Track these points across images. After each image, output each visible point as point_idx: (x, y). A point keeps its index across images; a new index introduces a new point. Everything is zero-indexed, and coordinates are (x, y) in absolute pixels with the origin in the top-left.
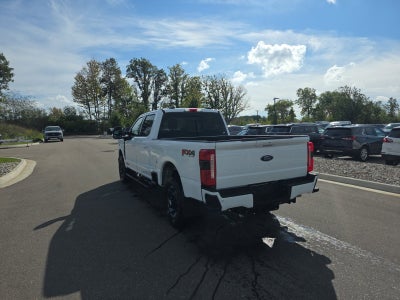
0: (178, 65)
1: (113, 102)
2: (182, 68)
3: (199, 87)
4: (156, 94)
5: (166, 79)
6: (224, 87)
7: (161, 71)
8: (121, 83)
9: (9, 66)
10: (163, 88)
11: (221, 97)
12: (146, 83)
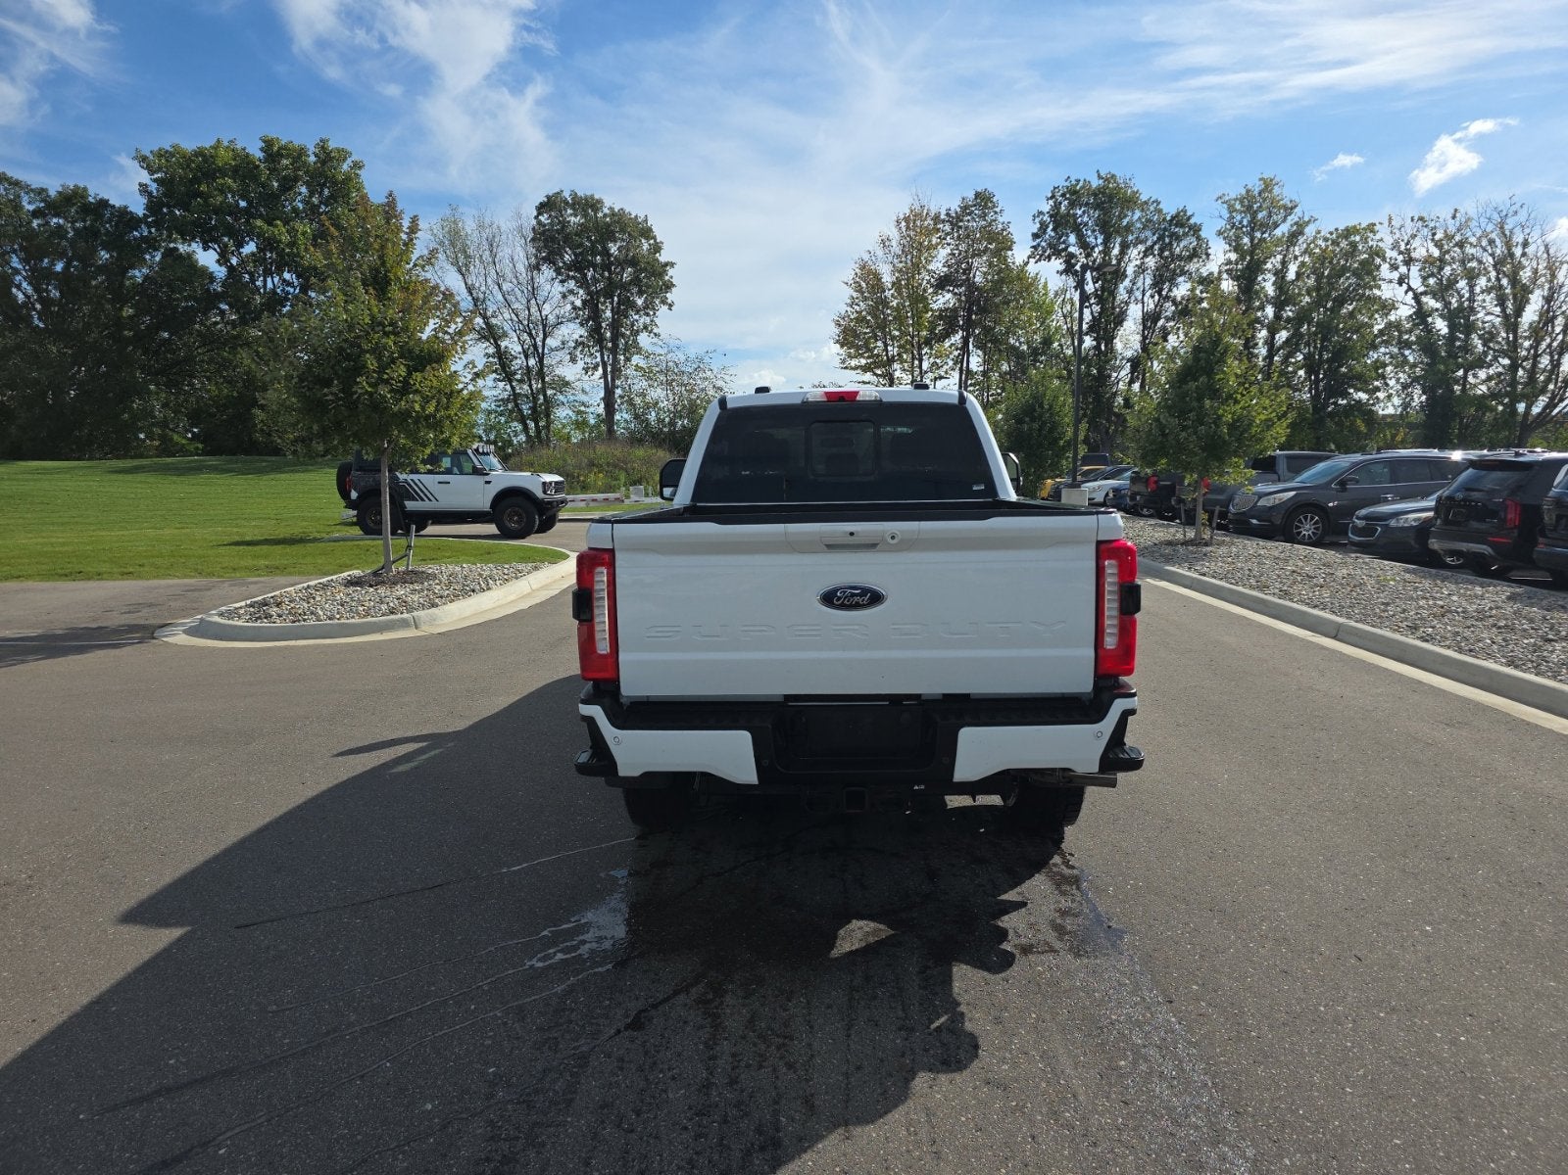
0: (1268, 185)
1: (975, 362)
2: (1285, 193)
3: (1367, 271)
4: (1150, 320)
5: (1199, 252)
6: (1508, 264)
7: (1180, 220)
8: (1012, 285)
9: (663, 257)
10: (1182, 290)
11: (1488, 313)
12: (1110, 276)
